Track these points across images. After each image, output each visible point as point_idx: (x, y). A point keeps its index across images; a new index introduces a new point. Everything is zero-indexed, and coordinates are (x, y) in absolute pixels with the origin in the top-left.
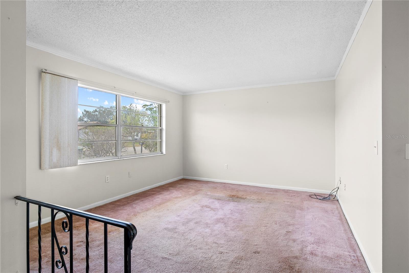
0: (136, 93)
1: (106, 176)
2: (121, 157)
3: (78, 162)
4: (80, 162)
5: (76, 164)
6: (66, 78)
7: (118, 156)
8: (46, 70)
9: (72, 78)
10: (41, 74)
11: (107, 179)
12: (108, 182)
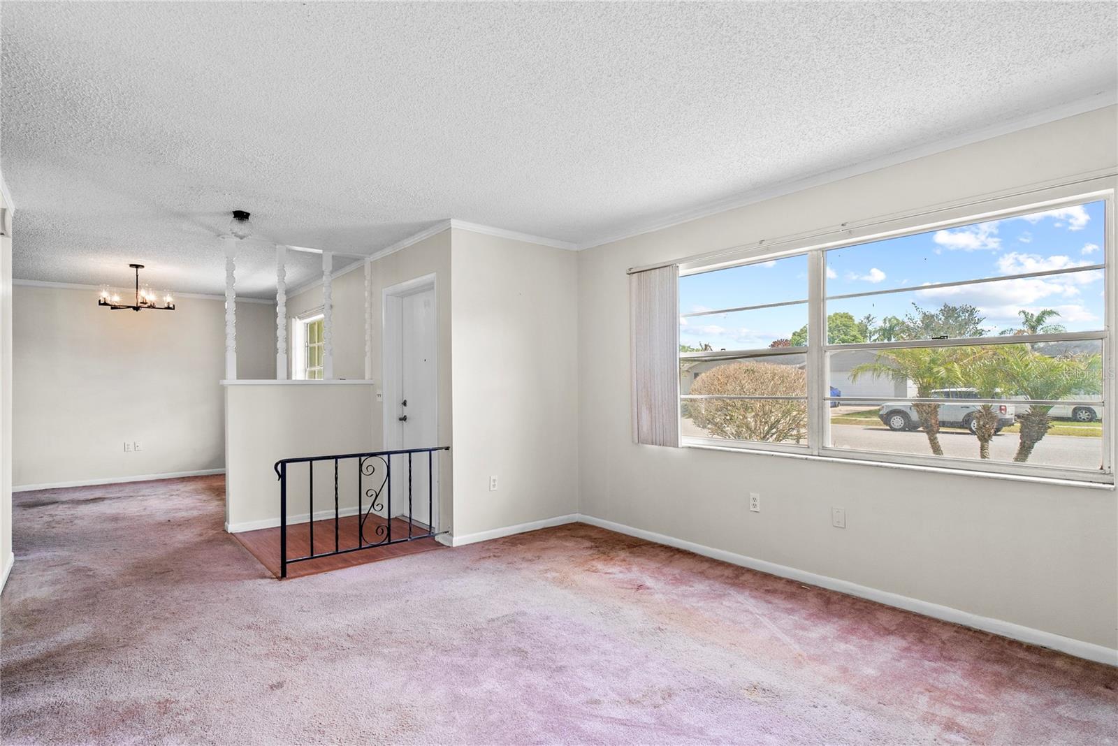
1: (750, 493)
5: (675, 444)
6: (657, 270)
8: (630, 269)
9: (664, 265)
11: (751, 502)
12: (755, 510)
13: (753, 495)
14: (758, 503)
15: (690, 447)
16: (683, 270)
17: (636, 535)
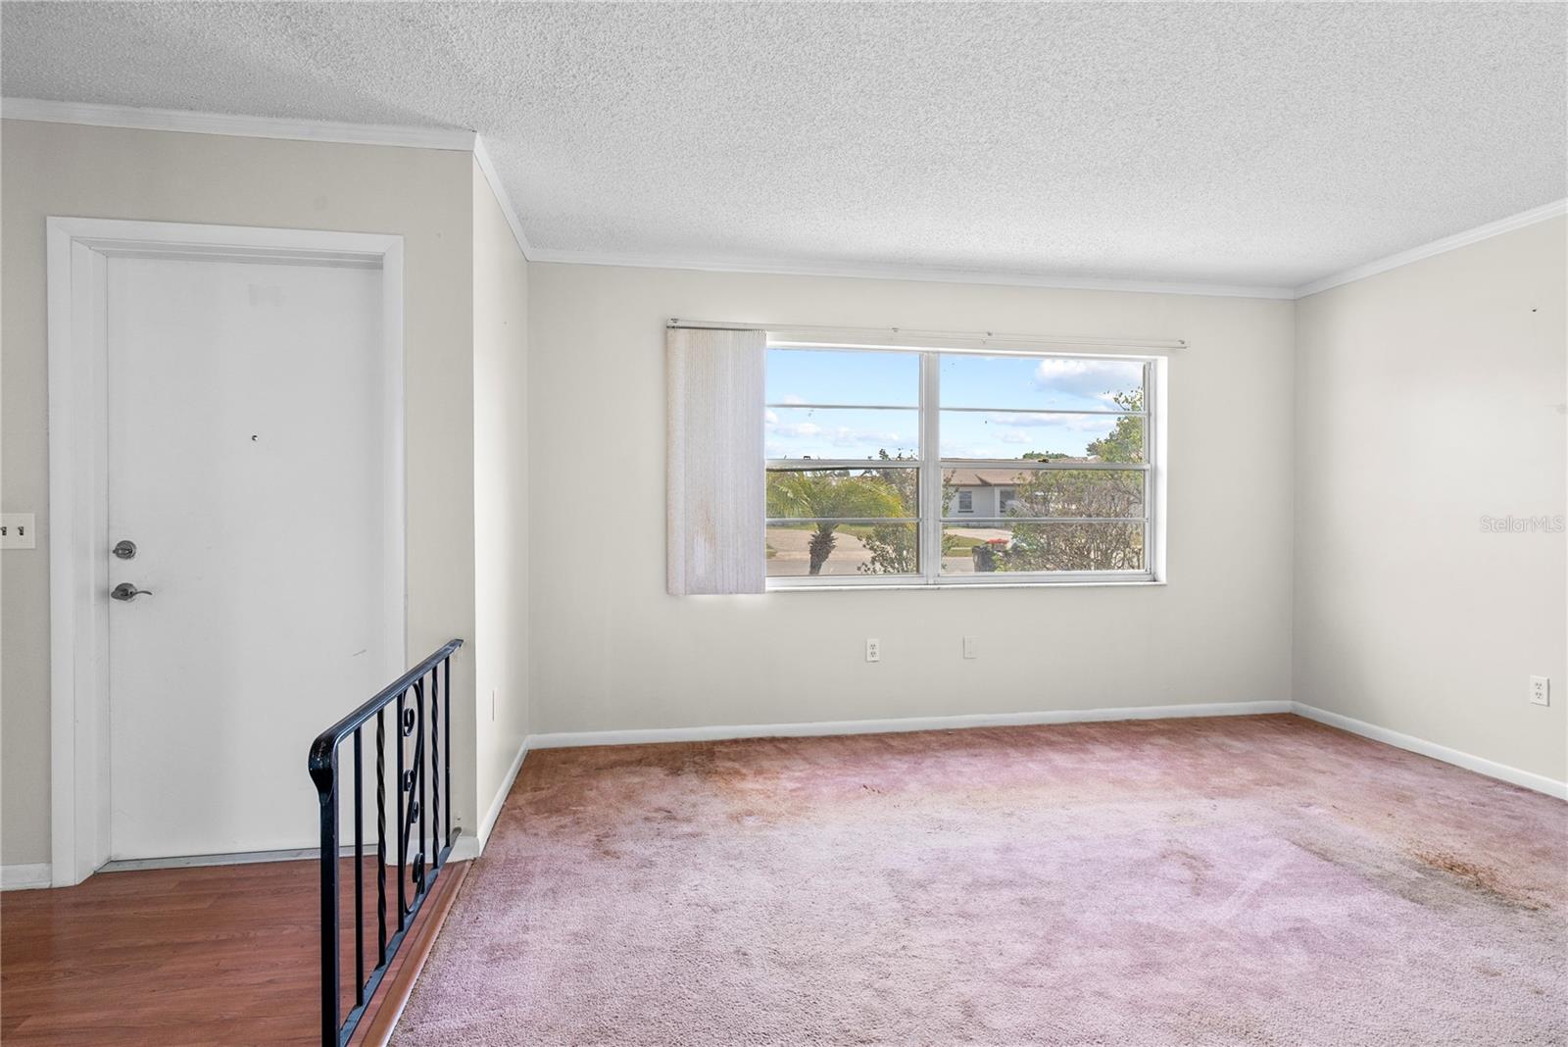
0: (989, 334)
1: (868, 641)
2: (939, 580)
3: (767, 583)
4: (771, 584)
5: (759, 589)
6: (730, 332)
7: (927, 576)
8: (675, 320)
9: (744, 327)
10: (666, 333)
11: (869, 651)
12: (873, 659)
13: (870, 642)
14: (876, 650)
15: (777, 591)
16: (771, 342)
17: (673, 740)
